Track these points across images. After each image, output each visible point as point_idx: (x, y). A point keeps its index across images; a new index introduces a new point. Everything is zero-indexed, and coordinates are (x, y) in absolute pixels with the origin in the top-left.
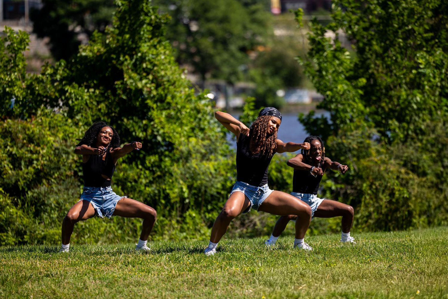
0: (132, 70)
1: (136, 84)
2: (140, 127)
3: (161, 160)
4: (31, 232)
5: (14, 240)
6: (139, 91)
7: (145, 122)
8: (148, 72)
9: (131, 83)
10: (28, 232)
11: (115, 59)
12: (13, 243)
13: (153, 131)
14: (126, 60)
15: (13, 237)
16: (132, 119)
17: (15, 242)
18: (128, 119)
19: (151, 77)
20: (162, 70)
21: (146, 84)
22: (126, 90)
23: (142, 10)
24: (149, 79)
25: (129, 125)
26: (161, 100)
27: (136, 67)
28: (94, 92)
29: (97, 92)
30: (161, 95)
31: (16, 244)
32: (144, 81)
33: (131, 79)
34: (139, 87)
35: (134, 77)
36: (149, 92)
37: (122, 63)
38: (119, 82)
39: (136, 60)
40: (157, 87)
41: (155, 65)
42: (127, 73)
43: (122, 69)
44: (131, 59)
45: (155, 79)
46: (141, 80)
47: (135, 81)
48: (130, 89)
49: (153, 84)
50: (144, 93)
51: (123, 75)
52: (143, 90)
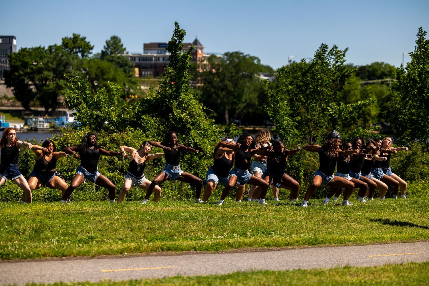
0: (177, 108)
1: (180, 115)
2: (181, 139)
3: (192, 157)
6: (181, 119)
7: (184, 136)
8: (185, 109)
9: (177, 115)
11: (168, 102)
13: (188, 141)
14: (174, 102)
19: (187, 112)
20: (193, 108)
22: (175, 119)
23: (183, 75)
24: (186, 113)
26: (193, 124)
27: (179, 106)
28: (156, 119)
29: (158, 119)
32: (184, 114)
33: (177, 112)
34: (181, 117)
35: (179, 112)
36: (187, 120)
37: (172, 103)
38: (171, 114)
39: (179, 102)
40: (191, 117)
41: (189, 105)
42: (175, 109)
43: (172, 107)
44: (176, 102)
45: (189, 114)
46: (182, 113)
47: (179, 114)
48: (177, 118)
49: (189, 116)
50: (184, 121)
51: (173, 110)
52: (184, 119)
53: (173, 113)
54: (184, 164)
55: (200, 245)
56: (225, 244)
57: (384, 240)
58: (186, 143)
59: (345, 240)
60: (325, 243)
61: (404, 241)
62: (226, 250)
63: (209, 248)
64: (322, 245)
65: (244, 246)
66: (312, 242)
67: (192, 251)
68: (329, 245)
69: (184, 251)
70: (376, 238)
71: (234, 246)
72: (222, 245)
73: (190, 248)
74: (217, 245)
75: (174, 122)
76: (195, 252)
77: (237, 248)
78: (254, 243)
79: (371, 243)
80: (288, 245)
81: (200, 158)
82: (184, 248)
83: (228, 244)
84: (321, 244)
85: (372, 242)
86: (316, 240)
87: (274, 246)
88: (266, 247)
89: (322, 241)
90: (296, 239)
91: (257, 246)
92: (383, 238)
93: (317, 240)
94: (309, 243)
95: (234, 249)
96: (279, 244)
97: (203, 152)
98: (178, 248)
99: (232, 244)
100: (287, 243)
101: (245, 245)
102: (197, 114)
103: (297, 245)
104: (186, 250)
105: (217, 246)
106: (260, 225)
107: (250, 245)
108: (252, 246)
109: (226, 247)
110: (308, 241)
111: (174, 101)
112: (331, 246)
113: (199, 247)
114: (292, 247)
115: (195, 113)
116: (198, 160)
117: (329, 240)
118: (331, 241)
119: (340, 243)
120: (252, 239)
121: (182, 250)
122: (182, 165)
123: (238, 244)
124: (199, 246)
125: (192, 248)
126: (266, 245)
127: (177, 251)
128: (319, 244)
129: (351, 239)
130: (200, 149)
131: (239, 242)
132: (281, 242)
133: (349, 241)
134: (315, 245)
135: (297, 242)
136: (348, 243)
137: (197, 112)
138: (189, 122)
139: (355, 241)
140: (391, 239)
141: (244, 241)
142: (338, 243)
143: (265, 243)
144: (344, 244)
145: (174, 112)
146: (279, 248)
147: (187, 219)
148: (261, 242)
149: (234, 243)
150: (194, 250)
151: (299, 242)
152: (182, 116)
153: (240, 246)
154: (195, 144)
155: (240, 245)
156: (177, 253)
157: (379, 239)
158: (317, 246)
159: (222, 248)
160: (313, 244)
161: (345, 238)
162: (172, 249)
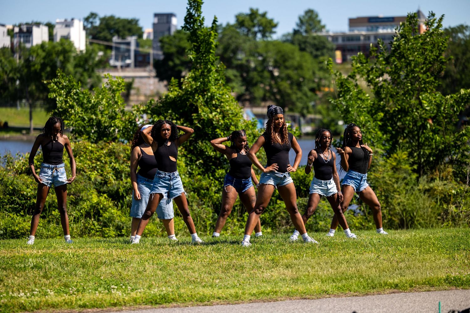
0: (204, 106)
1: (208, 116)
4: (127, 227)
5: (114, 233)
6: (210, 121)
8: (216, 107)
9: (204, 115)
10: (125, 227)
12: (114, 236)
15: (114, 231)
16: (205, 142)
17: (115, 235)
18: (202, 142)
19: (218, 110)
20: (227, 106)
21: (215, 115)
22: (200, 120)
24: (217, 111)
27: (207, 103)
30: (227, 123)
31: (116, 236)
32: (214, 113)
33: (204, 113)
34: (210, 118)
36: (217, 121)
37: (197, 100)
38: (195, 115)
39: (207, 98)
40: (223, 118)
41: (222, 102)
43: (197, 105)
44: (204, 98)
45: (222, 112)
46: (211, 113)
47: (207, 113)
48: (203, 120)
49: (221, 116)
50: (214, 123)
51: (198, 109)
52: (214, 120)
54: (215, 182)
59: (213, 297)
60: (176, 302)
65: (44, 308)
66: (156, 300)
68: (181, 304)
71: (28, 308)
79: (250, 300)
80: (115, 305)
84: (169, 303)
85: (254, 298)
86: (165, 297)
87: (93, 307)
88: (77, 309)
94: (152, 302)
96: (101, 304)
99: (26, 305)
100: (116, 302)
101: (48, 305)
103: (130, 306)
107: (56, 306)
110: (152, 299)
111: (200, 96)
115: (230, 112)
117: (185, 296)
118: (188, 299)
126: (80, 306)
128: (166, 302)
133: (218, 298)
136: (215, 300)
139: (227, 298)
142: (197, 301)
143: (81, 303)
144: (205, 303)
146: (99, 310)
152: (211, 116)
153: (38, 308)
157: (268, 294)
160: (156, 303)
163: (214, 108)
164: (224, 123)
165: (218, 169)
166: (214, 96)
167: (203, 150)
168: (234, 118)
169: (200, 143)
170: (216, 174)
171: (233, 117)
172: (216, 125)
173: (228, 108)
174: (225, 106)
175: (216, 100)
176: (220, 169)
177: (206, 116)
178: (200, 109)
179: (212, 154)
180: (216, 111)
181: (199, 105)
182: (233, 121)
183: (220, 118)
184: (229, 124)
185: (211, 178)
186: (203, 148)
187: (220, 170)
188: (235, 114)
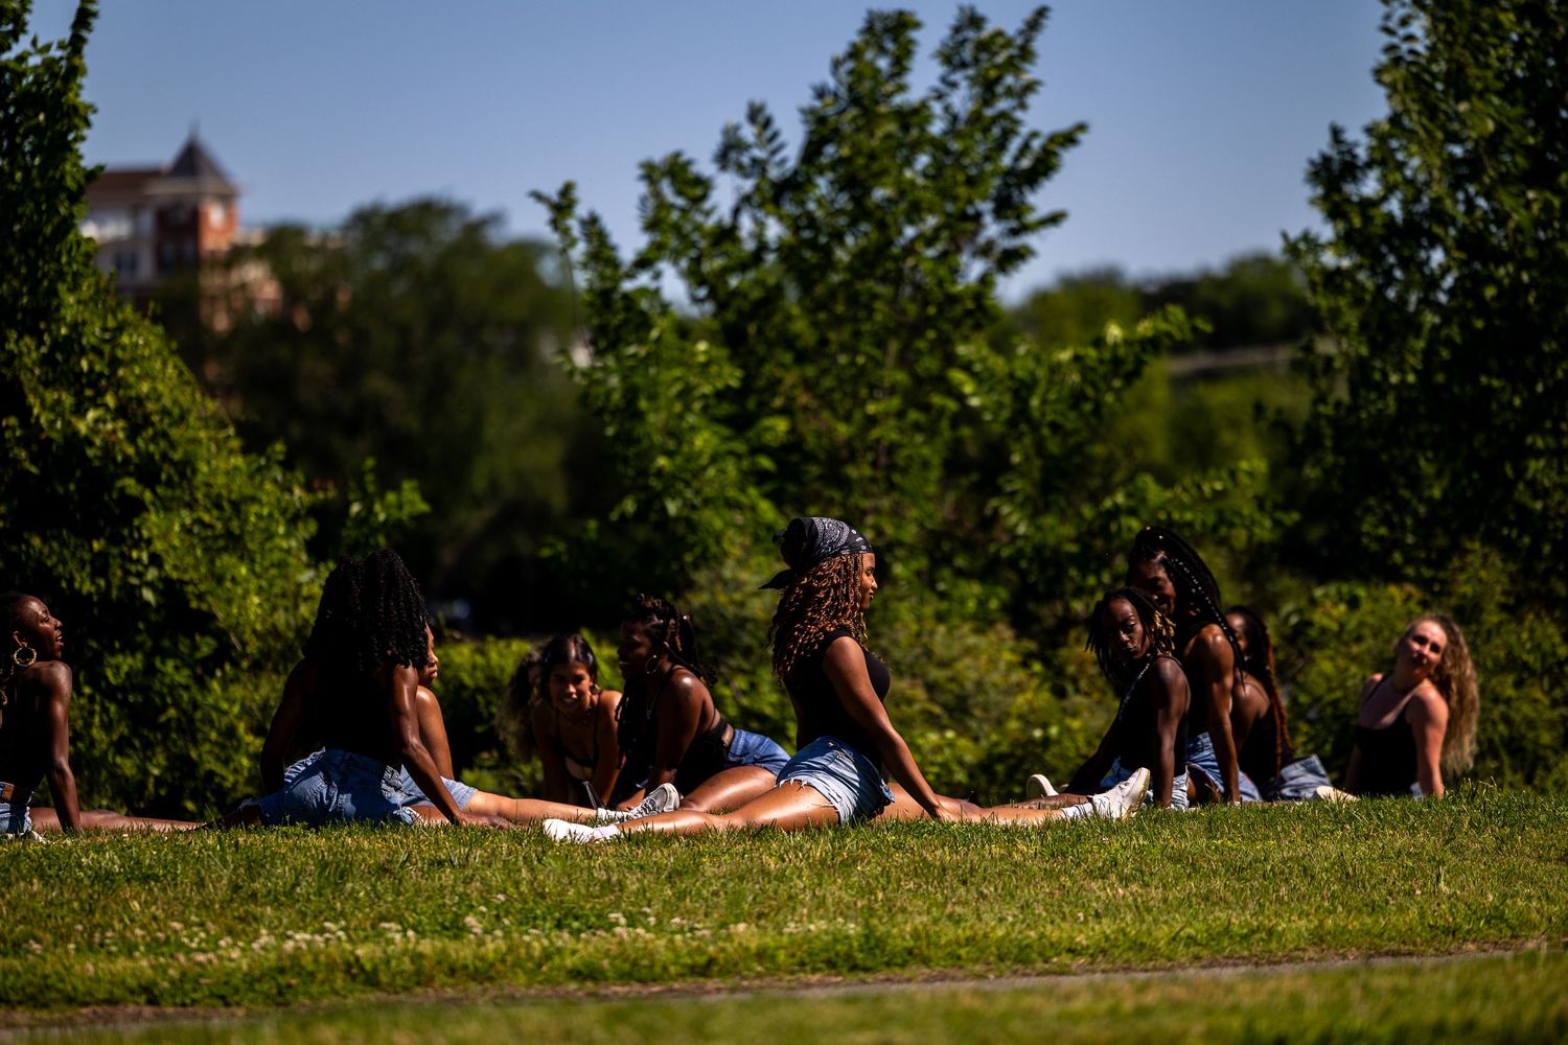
1: (67, 424)
2: (83, 563)
6: (75, 443)
7: (96, 546)
8: (98, 384)
9: (52, 423)
13: (127, 573)
16: (58, 538)
18: (45, 540)
19: (110, 400)
20: (139, 378)
21: (97, 421)
24: (106, 406)
25: (49, 557)
26: (148, 473)
27: (60, 367)
30: (150, 456)
32: (91, 415)
33: (46, 407)
34: (76, 433)
35: (59, 402)
36: (108, 450)
37: (15, 358)
38: (13, 421)
39: (57, 345)
40: (132, 435)
41: (115, 363)
42: (35, 391)
43: (16, 380)
45: (125, 411)
46: (80, 411)
47: (61, 416)
48: (50, 441)
49: (121, 424)
50: (90, 452)
51: (24, 397)
52: (91, 444)
53: (25, 413)
54: (105, 710)
55: (184, 974)
56: (331, 966)
57: (1274, 945)
58: (116, 582)
59: (1047, 949)
60: (926, 961)
61: (1393, 946)
62: (335, 999)
63: (237, 990)
64: (907, 974)
65: (441, 978)
66: (849, 956)
67: (131, 1009)
68: (951, 971)
69: (85, 1004)
70: (1227, 931)
71: (384, 978)
72: (312, 974)
73: (118, 992)
74: (282, 971)
75: (34, 461)
76: (148, 1011)
77: (406, 989)
78: (503, 961)
79: (1197, 958)
81: (203, 671)
82: (81, 988)
83: (348, 971)
84: (902, 965)
85: (1205, 953)
86: (873, 943)
87: (625, 977)
88: (573, 986)
89: (910, 952)
90: (753, 945)
91: (522, 979)
92: (1270, 932)
93: (880, 943)
94: (831, 964)
95: (382, 996)
96: (652, 966)
97: (221, 635)
98: (48, 987)
99: (375, 969)
100: (702, 960)
101: (452, 971)
102: (165, 412)
103: (759, 976)
104: (99, 1003)
105: (282, 980)
106: (543, 896)
107: (483, 974)
108: (491, 979)
109: (339, 983)
110: (826, 950)
112: (960, 974)
113: (178, 984)
114: (730, 982)
115: (151, 406)
116: (187, 688)
117: (949, 944)
118: (963, 952)
119: (1017, 961)
120: (493, 946)
121: (70, 1000)
122: (92, 713)
123: (407, 965)
124: (172, 982)
125: (132, 992)
126: (576, 974)
127: (45, 1006)
128: (888, 964)
129: (1081, 939)
130: (203, 622)
131: (417, 957)
132: (664, 955)
133: (1070, 951)
134: (867, 970)
135: (762, 955)
136: (1066, 958)
137: (167, 402)
138: (127, 459)
139: (1104, 952)
140: (1319, 938)
141: (444, 951)
142: (1001, 959)
143: (569, 962)
144: (1040, 965)
145: (30, 409)
146: (656, 989)
147: (109, 874)
148: (547, 956)
149: (388, 962)
150: (143, 999)
151: (773, 958)
152: (82, 428)
153: (422, 978)
154: (171, 590)
155: (418, 972)
156: (44, 1014)
157: (1245, 937)
158: (881, 976)
159: (315, 989)
160: (854, 968)
161: (1042, 936)
162: (13, 997)
163: (89, 392)
164: (138, 452)
165: (113, 653)
166: (81, 335)
167: (50, 570)
168: (175, 433)
169: (36, 542)
170: (109, 673)
171: (171, 425)
172: (97, 463)
173: (145, 387)
174: (131, 380)
175: (91, 356)
176: (122, 651)
177: (59, 424)
178: (32, 399)
179: (87, 587)
180: (97, 406)
181: (24, 377)
182: (173, 445)
183: (121, 435)
184: (157, 457)
185: (87, 690)
186: (49, 563)
187: (120, 658)
188: (176, 412)
